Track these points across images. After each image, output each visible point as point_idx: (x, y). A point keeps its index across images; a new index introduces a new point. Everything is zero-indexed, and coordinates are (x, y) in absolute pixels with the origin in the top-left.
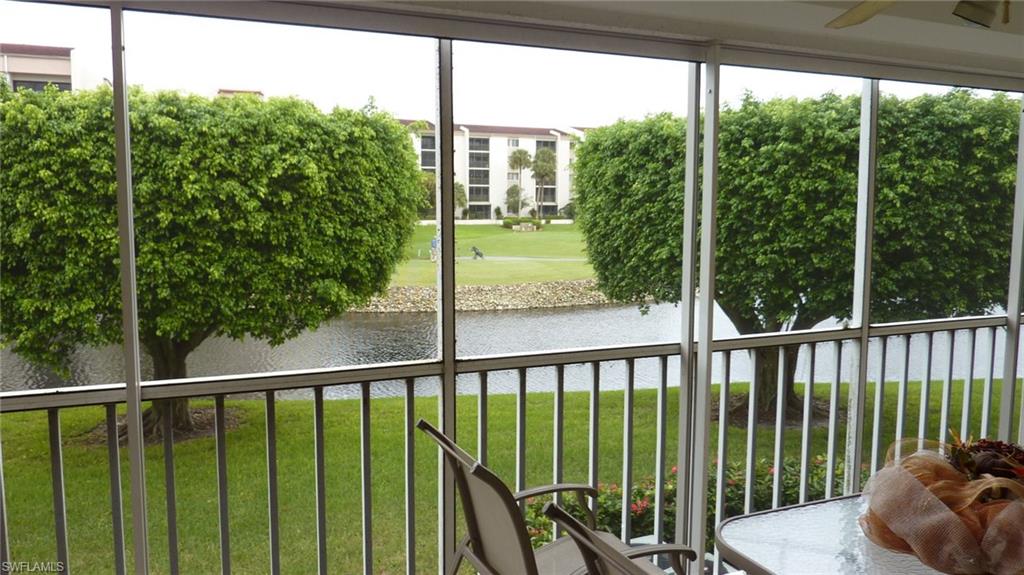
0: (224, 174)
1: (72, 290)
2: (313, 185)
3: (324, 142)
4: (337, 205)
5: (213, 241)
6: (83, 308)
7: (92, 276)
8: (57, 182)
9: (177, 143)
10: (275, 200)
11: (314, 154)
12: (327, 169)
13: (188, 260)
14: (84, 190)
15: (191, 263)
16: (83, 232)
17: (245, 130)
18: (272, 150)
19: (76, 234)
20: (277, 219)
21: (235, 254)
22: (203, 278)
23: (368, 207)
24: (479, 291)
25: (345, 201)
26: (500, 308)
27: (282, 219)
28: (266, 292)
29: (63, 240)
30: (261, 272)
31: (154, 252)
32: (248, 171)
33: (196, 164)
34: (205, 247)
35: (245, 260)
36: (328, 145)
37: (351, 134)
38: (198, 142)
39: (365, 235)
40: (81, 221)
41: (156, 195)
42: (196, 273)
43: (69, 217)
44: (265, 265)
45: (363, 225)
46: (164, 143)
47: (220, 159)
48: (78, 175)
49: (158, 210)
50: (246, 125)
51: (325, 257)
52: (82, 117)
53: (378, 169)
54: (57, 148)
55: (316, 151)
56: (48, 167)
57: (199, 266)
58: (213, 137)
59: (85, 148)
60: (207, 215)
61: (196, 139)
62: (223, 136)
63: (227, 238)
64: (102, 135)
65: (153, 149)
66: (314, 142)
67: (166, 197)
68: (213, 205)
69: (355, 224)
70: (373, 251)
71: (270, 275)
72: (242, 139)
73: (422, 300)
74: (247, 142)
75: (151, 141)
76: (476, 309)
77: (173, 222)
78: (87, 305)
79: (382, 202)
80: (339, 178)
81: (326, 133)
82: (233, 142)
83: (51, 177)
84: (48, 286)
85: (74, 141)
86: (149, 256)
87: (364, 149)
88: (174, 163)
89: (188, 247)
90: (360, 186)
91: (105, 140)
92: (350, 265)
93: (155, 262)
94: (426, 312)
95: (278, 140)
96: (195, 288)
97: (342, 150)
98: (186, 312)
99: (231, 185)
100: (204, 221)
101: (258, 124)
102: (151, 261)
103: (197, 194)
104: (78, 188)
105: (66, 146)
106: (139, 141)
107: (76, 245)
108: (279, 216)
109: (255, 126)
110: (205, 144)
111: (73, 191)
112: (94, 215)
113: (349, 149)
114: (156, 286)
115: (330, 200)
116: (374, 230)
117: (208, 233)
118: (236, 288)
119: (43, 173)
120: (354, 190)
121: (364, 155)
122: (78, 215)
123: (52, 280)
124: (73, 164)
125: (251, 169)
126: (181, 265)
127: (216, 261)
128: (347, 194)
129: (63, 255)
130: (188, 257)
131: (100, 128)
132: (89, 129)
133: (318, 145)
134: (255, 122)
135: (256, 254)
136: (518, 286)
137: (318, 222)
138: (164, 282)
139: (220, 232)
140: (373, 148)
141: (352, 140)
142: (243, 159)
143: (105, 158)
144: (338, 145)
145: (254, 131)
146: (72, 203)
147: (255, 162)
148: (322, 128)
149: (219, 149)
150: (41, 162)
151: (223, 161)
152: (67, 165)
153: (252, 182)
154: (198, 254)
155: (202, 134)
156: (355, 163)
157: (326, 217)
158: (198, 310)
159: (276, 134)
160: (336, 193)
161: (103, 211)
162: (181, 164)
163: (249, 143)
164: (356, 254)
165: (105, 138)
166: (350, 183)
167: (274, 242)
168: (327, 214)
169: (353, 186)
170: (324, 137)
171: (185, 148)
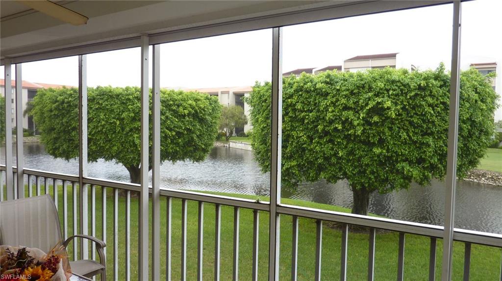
0: (346, 108)
3: (402, 90)
4: (411, 123)
5: (342, 139)
6: (293, 164)
7: (297, 151)
9: (327, 94)
11: (392, 97)
14: (294, 116)
15: (332, 149)
16: (294, 133)
17: (358, 87)
18: (369, 96)
20: (373, 130)
25: (415, 121)
27: (376, 129)
28: (367, 165)
30: (366, 155)
31: (318, 143)
32: (359, 106)
33: (333, 104)
34: (338, 142)
35: (358, 149)
36: (404, 92)
37: (419, 85)
38: (336, 94)
39: (430, 140)
41: (318, 119)
42: (335, 153)
43: (288, 127)
45: (429, 135)
46: (322, 95)
47: (343, 101)
48: (293, 110)
51: (403, 151)
52: (295, 87)
54: (286, 99)
55: (397, 95)
57: (336, 150)
58: (342, 91)
59: (294, 99)
60: (336, 128)
62: (348, 90)
63: (348, 137)
64: (300, 93)
65: (317, 98)
66: (394, 90)
67: (322, 119)
68: (340, 122)
69: (425, 134)
70: (440, 150)
71: (370, 157)
72: (356, 91)
74: (359, 93)
75: (317, 95)
77: (324, 130)
78: (294, 163)
80: (412, 109)
81: (404, 86)
82: (351, 93)
86: (315, 144)
87: (431, 92)
88: (324, 103)
89: (331, 141)
90: (426, 113)
92: (421, 156)
95: (374, 90)
96: (334, 160)
97: (413, 94)
98: (332, 171)
99: (350, 114)
101: (365, 83)
102: (316, 146)
103: (331, 117)
106: (313, 95)
107: (292, 138)
108: (374, 128)
110: (339, 94)
112: (298, 126)
113: (419, 93)
115: (407, 120)
116: (440, 138)
117: (339, 135)
118: (354, 162)
121: (431, 96)
122: (292, 126)
123: (285, 152)
124: (290, 105)
126: (327, 149)
127: (343, 148)
128: (418, 117)
129: (288, 142)
130: (331, 146)
131: (301, 91)
132: (296, 91)
135: (364, 146)
137: (398, 132)
138: (321, 156)
139: (345, 135)
141: (420, 88)
142: (355, 100)
143: (301, 102)
144: (410, 91)
145: (363, 87)
146: (289, 121)
148: (402, 83)
151: (346, 102)
154: (336, 145)
155: (338, 90)
157: (404, 129)
158: (337, 171)
159: (373, 88)
162: (326, 104)
163: (360, 93)
164: (425, 151)
165: (302, 95)
166: (419, 111)
167: (372, 141)
168: (405, 128)
169: (422, 113)
170: (402, 87)
171: (329, 97)
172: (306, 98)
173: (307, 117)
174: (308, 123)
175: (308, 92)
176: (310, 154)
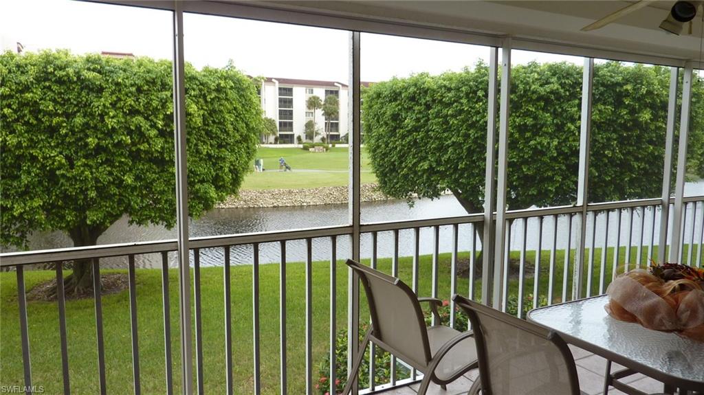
0: (134, 112)
1: (26, 193)
2: (194, 120)
3: (200, 90)
4: (208, 133)
5: (126, 158)
6: (35, 204)
7: (40, 182)
8: (16, 117)
9: (100, 90)
10: (168, 130)
11: (194, 98)
12: (202, 109)
13: (109, 171)
14: (35, 122)
15: (110, 173)
16: (34, 152)
17: (147, 81)
18: (166, 95)
19: (29, 153)
20: (169, 143)
21: (141, 167)
22: (120, 183)
23: (228, 135)
24: (290, 192)
25: (214, 130)
26: (305, 204)
28: (162, 192)
29: (19, 158)
30: (158, 179)
31: (85, 165)
32: (149, 110)
33: (113, 105)
34: (121, 162)
35: (147, 171)
37: (219, 85)
38: (115, 90)
39: (227, 154)
40: (33, 144)
41: (86, 125)
42: (114, 180)
43: (25, 142)
44: (161, 174)
45: (225, 147)
46: (91, 90)
47: (130, 101)
48: (30, 112)
49: (87, 136)
50: (148, 78)
51: (201, 169)
52: (33, 71)
53: (235, 109)
54: (16, 93)
55: (196, 96)
56: (9, 106)
57: (116, 175)
58: (126, 86)
59: (36, 93)
60: (122, 139)
61: (114, 87)
62: (132, 85)
63: (135, 156)
64: (47, 84)
65: (83, 94)
66: (194, 90)
67: (93, 128)
68: (126, 133)
69: (220, 146)
70: (232, 165)
71: (165, 181)
72: (146, 88)
73: (251, 199)
74: (148, 90)
75: (82, 89)
76: (289, 205)
77: (98, 145)
78: (37, 203)
79: (238, 131)
80: (210, 114)
81: (201, 84)
82: (139, 90)
83: (12, 113)
84: (8, 189)
85: (27, 88)
86: (82, 168)
87: (226, 95)
88: (99, 104)
89: (108, 162)
90: (224, 121)
91: (49, 88)
92: (217, 174)
93: (86, 173)
94: (254, 207)
95: (170, 88)
96: (114, 190)
97: (213, 96)
98: (107, 207)
99: (138, 119)
100: (119, 144)
101: (156, 78)
102: (83, 172)
103: (115, 125)
104: (31, 121)
105: (22, 92)
106: (74, 88)
107: (28, 160)
108: (171, 141)
109: (154, 79)
110: (120, 91)
111: (27, 123)
112: (42, 140)
113: (217, 95)
114: (87, 189)
115: (203, 130)
116: (233, 150)
117: (122, 153)
118: (141, 190)
119: (6, 111)
120: (220, 123)
121: (227, 99)
122: (31, 140)
123: (11, 186)
124: (27, 104)
125: (151, 109)
126: (103, 174)
127: (127, 171)
128: (215, 126)
129: (19, 168)
130: (109, 169)
131: (46, 79)
132: (38, 80)
133: (197, 92)
134: (154, 77)
135: (154, 166)
136: (316, 189)
137: (196, 145)
138: (92, 187)
139: (131, 152)
140: (232, 94)
141: (219, 89)
142: (146, 101)
143: (50, 100)
144: (210, 93)
145: (153, 82)
146: (26, 132)
147: (155, 103)
148: (199, 81)
149: (129, 95)
150: (4, 103)
151: (133, 103)
152: (23, 105)
153: (152, 117)
154: (115, 167)
155: (118, 84)
156: (221, 105)
157: (202, 141)
159: (169, 85)
160: (208, 125)
161: (48, 137)
162: (104, 105)
163: (150, 90)
164: (222, 167)
165: (50, 86)
166: (217, 118)
167: (167, 159)
168: (202, 139)
169: (219, 120)
170: (200, 87)
171: (106, 94)
172: (60, 93)
173: (65, 124)
174: (66, 135)
175: (60, 81)
176: (71, 185)
